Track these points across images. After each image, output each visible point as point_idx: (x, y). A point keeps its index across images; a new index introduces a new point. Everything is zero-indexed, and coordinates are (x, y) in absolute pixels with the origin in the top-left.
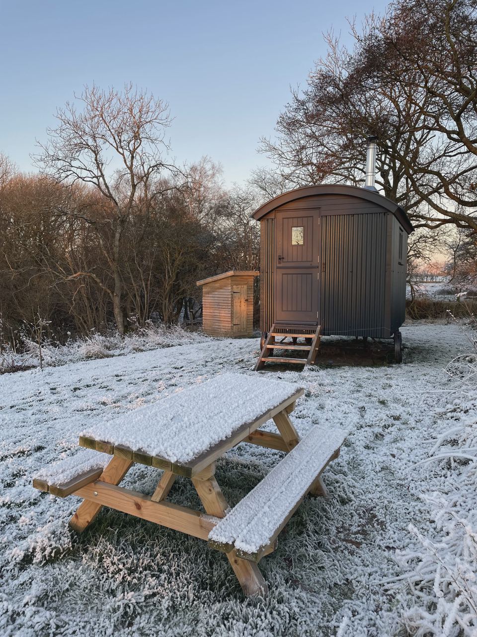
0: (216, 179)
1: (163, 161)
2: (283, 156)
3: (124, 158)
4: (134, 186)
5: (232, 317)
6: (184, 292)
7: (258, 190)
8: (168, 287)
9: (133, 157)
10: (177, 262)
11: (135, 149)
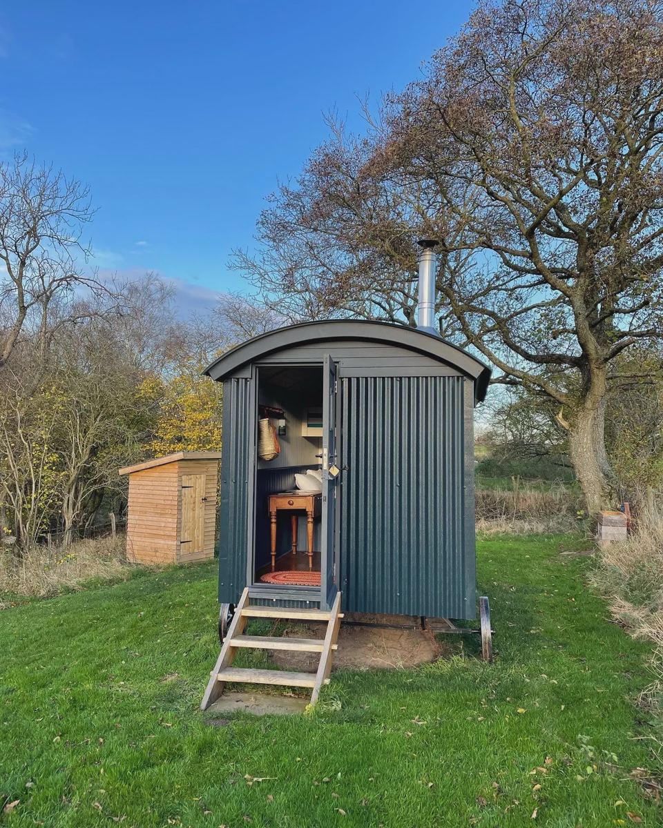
0: (166, 305)
1: (78, 272)
2: (266, 276)
3: (8, 264)
4: (23, 309)
5: (179, 530)
6: (101, 479)
7: (228, 324)
8: (74, 473)
9: (23, 263)
10: (91, 431)
11: (28, 252)
